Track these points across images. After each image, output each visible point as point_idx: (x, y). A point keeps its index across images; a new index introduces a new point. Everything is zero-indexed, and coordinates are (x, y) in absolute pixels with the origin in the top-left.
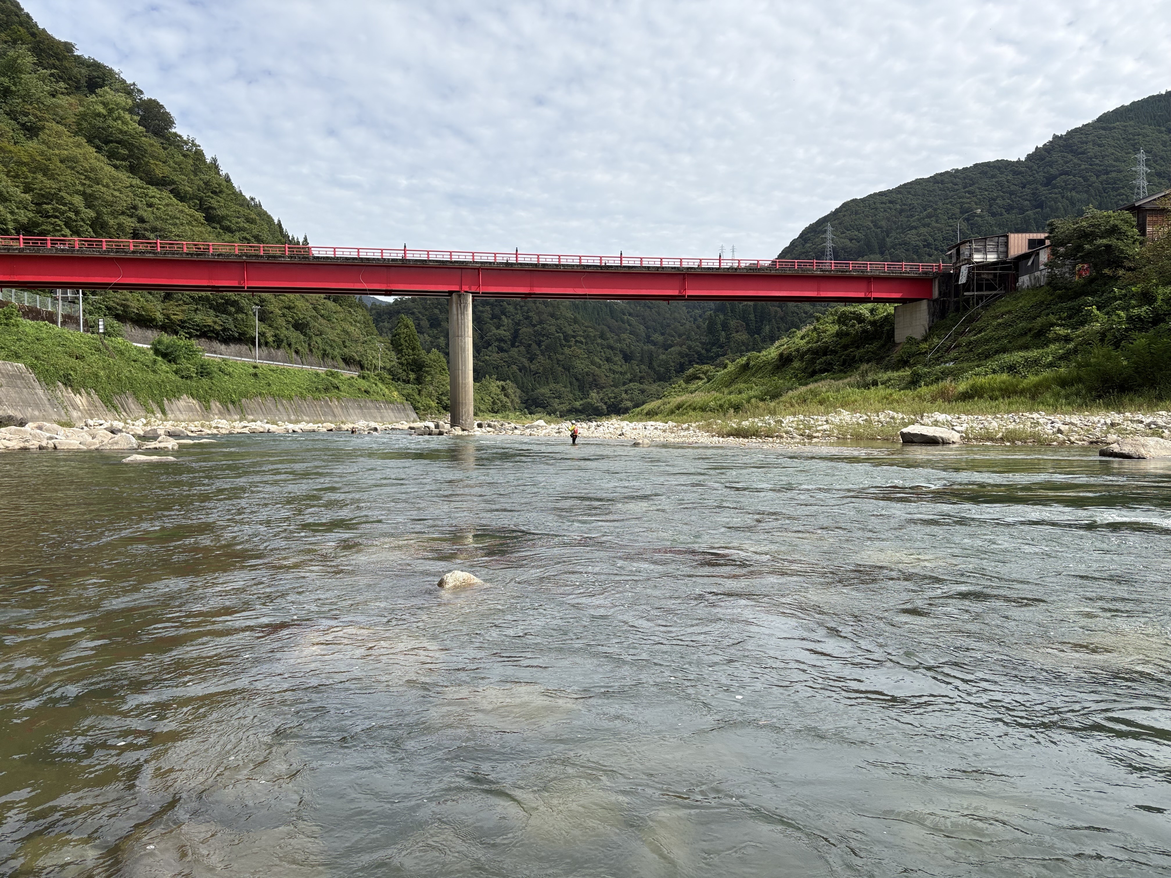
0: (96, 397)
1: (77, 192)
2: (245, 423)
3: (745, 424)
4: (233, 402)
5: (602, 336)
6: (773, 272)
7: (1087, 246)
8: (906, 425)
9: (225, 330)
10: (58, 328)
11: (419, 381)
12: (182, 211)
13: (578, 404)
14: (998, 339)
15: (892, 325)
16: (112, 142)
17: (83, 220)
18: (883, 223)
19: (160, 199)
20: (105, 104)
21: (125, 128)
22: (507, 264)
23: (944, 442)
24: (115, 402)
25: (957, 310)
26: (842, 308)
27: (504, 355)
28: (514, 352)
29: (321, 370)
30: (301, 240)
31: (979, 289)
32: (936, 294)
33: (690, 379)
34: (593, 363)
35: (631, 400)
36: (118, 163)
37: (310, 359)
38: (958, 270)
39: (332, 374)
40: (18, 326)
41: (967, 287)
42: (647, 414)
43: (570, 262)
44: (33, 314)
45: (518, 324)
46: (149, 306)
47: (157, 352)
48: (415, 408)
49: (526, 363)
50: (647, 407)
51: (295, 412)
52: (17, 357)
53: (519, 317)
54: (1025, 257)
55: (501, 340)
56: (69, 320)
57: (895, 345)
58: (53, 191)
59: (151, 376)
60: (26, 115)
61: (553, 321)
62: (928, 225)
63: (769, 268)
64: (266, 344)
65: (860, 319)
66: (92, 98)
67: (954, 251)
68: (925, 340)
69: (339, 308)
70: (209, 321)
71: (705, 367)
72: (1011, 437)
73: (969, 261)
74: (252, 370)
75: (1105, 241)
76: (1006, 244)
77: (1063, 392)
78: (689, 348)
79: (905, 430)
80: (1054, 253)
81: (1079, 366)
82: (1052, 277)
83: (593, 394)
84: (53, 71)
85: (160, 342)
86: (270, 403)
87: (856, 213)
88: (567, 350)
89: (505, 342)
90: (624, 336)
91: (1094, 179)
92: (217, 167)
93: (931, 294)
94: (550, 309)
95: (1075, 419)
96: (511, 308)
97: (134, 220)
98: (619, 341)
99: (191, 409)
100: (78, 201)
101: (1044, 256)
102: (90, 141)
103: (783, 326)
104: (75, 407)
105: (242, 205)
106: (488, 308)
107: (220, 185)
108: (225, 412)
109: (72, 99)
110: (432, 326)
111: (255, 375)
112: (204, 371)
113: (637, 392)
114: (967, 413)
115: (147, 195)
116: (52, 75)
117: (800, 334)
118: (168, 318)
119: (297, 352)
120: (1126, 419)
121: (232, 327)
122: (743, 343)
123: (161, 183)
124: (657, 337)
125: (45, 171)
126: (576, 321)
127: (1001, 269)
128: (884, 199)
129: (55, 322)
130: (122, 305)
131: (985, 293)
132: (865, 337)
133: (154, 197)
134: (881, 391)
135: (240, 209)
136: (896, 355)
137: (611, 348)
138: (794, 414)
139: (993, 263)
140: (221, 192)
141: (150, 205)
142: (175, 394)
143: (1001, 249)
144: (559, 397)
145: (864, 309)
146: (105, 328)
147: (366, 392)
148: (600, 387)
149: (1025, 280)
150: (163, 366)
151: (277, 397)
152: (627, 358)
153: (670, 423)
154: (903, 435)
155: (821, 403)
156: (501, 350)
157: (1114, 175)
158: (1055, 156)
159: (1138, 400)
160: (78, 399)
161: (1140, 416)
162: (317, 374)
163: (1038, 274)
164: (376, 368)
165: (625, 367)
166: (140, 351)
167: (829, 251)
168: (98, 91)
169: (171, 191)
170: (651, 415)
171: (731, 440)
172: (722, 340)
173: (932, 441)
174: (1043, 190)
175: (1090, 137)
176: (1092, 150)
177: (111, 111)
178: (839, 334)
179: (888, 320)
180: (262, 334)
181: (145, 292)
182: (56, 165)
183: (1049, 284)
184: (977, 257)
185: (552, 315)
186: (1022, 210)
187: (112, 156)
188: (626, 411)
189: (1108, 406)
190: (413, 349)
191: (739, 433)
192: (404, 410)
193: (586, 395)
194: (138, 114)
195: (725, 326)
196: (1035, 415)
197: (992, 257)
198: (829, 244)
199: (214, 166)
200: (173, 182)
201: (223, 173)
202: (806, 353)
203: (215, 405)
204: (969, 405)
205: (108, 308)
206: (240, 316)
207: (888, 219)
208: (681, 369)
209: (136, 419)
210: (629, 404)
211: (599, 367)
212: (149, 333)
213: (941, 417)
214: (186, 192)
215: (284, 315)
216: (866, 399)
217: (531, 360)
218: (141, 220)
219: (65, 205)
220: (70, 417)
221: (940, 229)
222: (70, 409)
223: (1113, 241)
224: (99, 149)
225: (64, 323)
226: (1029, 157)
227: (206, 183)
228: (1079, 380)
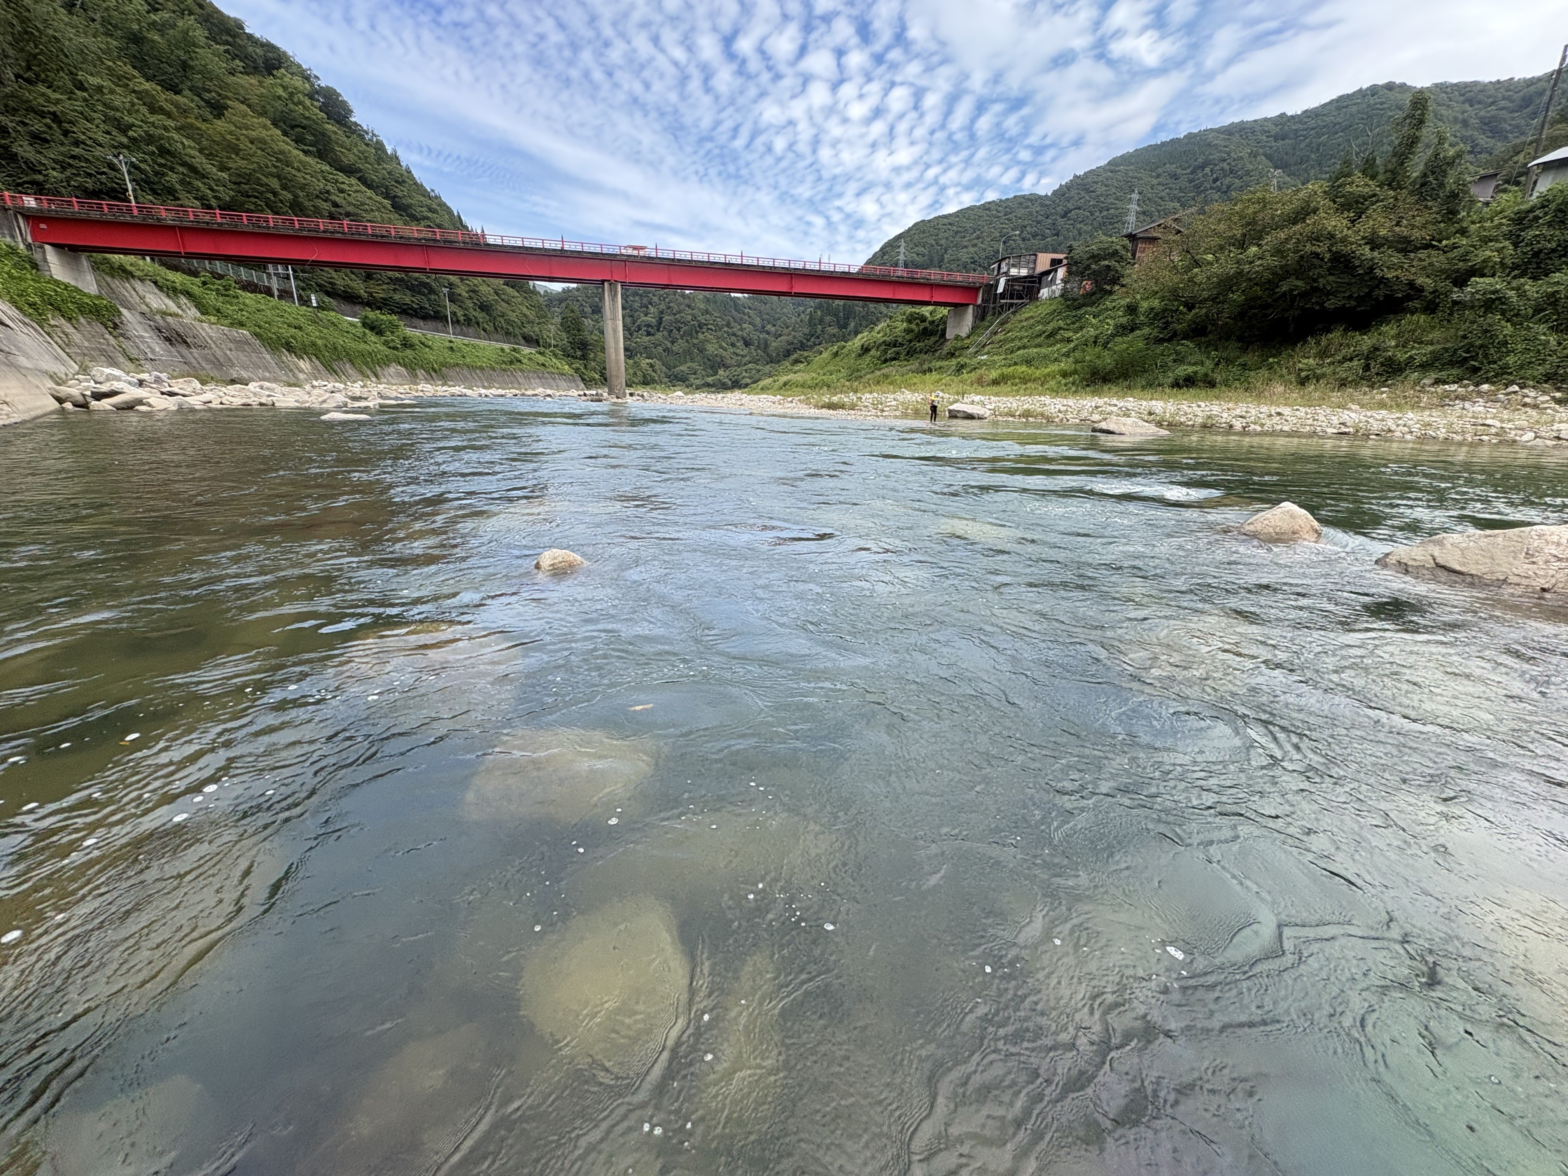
0: (317, 363)
1: (272, 175)
2: (445, 388)
3: (835, 399)
4: (435, 371)
5: (728, 325)
6: (860, 276)
7: (1093, 266)
8: (952, 404)
9: (421, 308)
10: (275, 301)
11: (584, 357)
12: (370, 198)
13: (710, 380)
14: (1021, 339)
15: (945, 323)
16: (297, 126)
17: (282, 202)
18: (943, 242)
19: (349, 185)
20: (285, 88)
21: (307, 114)
22: (649, 258)
23: (980, 418)
24: (336, 367)
25: (994, 314)
26: (909, 309)
27: (652, 338)
28: (659, 335)
29: (506, 347)
30: (479, 232)
31: (1012, 298)
32: (979, 301)
33: (797, 361)
34: (721, 347)
35: (750, 378)
36: (306, 148)
37: (496, 336)
38: (998, 282)
39: (514, 350)
40: (237, 297)
41: (1003, 296)
42: (762, 389)
43: (700, 258)
44: (250, 287)
45: (662, 312)
46: (353, 284)
47: (364, 325)
48: (583, 380)
49: (669, 345)
50: (761, 384)
51: (487, 380)
52: (242, 325)
53: (663, 307)
54: (1047, 273)
55: (648, 326)
56: (285, 294)
57: (946, 340)
58: (248, 172)
59: (362, 346)
60: (209, 91)
61: (690, 311)
62: (975, 245)
63: (858, 273)
64: (458, 322)
65: (923, 319)
66: (270, 80)
67: (996, 265)
68: (968, 337)
69: (516, 294)
70: (407, 300)
71: (806, 354)
72: (1027, 414)
73: (1006, 274)
74: (448, 345)
75: (1107, 263)
76: (1035, 262)
77: (1063, 382)
78: (795, 337)
79: (951, 408)
80: (1069, 272)
81: (1076, 362)
82: (1064, 289)
83: (721, 372)
84: (226, 47)
85: (366, 317)
86: (466, 372)
87: (924, 232)
88: (701, 336)
89: (652, 327)
90: (745, 326)
91: (1097, 214)
92: (397, 158)
93: (976, 300)
94: (687, 301)
95: (1071, 402)
96: (655, 299)
97: (329, 204)
98: (742, 330)
99: (399, 375)
100: (275, 184)
101: (1061, 273)
102: (275, 124)
103: (864, 323)
104: (301, 371)
105: (424, 196)
106: (637, 298)
107: (402, 175)
108: (430, 379)
109: (253, 80)
110: (593, 312)
111: (451, 348)
112: (407, 344)
113: (754, 372)
114: (997, 395)
115: (337, 181)
116: (226, 51)
117: (877, 328)
118: (372, 296)
119: (485, 330)
120: (1105, 403)
121: (427, 306)
122: (834, 336)
123: (349, 171)
124: (769, 327)
125: (237, 151)
126: (707, 312)
127: (1030, 282)
128: (946, 221)
129: (272, 295)
130: (330, 283)
131: (1015, 301)
132: (926, 333)
133: (343, 183)
134: (935, 376)
135: (422, 199)
136: (947, 347)
137: (734, 335)
138: (871, 393)
139: (1025, 277)
140: (404, 182)
141: (342, 191)
142: (385, 362)
143: (1032, 266)
144: (695, 374)
145: (926, 310)
146: (317, 302)
147: (544, 365)
148: (726, 367)
149: (1044, 293)
150: (372, 337)
151: (471, 368)
152: (747, 344)
153: (779, 397)
154: (950, 411)
155: (891, 383)
156: (649, 334)
157: (1112, 211)
158: (1073, 192)
159: (1115, 389)
160: (301, 363)
161: (1115, 401)
162: (502, 350)
163: (1054, 287)
164: (550, 346)
165: (745, 352)
166: (352, 324)
167: (901, 263)
168: (275, 72)
169: (359, 179)
170: (764, 390)
171: (824, 411)
172: (819, 332)
173: (970, 417)
174: (1061, 221)
175: (1100, 179)
176: (1100, 189)
177: (291, 95)
178: (908, 331)
179: (943, 320)
180: (454, 314)
181: (348, 271)
182: (244, 145)
183: (1062, 296)
184: (1014, 272)
185: (689, 306)
186: (1044, 237)
187: (299, 140)
188: (746, 385)
189: (1094, 393)
190: (579, 330)
191: (831, 406)
192: (574, 381)
193: (716, 373)
194: (318, 100)
195: (821, 321)
196: (1043, 398)
197: (1024, 272)
198: (902, 257)
199: (395, 158)
200: (360, 171)
201: (404, 164)
202: (880, 345)
203: (420, 373)
204: (995, 389)
205: (319, 285)
206: (433, 297)
207: (947, 239)
208: (788, 354)
209: (355, 382)
210: (748, 381)
211: (726, 350)
212: (357, 308)
213: (977, 398)
214: (373, 180)
215: (471, 298)
216: (923, 382)
217: (673, 343)
218: (336, 205)
219: (261, 185)
220: (298, 379)
221: (984, 250)
222: (297, 372)
223: (1112, 263)
224: (285, 133)
225: (280, 297)
226: (1055, 193)
227: (389, 173)
228: (1075, 372)
